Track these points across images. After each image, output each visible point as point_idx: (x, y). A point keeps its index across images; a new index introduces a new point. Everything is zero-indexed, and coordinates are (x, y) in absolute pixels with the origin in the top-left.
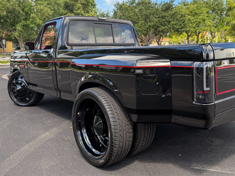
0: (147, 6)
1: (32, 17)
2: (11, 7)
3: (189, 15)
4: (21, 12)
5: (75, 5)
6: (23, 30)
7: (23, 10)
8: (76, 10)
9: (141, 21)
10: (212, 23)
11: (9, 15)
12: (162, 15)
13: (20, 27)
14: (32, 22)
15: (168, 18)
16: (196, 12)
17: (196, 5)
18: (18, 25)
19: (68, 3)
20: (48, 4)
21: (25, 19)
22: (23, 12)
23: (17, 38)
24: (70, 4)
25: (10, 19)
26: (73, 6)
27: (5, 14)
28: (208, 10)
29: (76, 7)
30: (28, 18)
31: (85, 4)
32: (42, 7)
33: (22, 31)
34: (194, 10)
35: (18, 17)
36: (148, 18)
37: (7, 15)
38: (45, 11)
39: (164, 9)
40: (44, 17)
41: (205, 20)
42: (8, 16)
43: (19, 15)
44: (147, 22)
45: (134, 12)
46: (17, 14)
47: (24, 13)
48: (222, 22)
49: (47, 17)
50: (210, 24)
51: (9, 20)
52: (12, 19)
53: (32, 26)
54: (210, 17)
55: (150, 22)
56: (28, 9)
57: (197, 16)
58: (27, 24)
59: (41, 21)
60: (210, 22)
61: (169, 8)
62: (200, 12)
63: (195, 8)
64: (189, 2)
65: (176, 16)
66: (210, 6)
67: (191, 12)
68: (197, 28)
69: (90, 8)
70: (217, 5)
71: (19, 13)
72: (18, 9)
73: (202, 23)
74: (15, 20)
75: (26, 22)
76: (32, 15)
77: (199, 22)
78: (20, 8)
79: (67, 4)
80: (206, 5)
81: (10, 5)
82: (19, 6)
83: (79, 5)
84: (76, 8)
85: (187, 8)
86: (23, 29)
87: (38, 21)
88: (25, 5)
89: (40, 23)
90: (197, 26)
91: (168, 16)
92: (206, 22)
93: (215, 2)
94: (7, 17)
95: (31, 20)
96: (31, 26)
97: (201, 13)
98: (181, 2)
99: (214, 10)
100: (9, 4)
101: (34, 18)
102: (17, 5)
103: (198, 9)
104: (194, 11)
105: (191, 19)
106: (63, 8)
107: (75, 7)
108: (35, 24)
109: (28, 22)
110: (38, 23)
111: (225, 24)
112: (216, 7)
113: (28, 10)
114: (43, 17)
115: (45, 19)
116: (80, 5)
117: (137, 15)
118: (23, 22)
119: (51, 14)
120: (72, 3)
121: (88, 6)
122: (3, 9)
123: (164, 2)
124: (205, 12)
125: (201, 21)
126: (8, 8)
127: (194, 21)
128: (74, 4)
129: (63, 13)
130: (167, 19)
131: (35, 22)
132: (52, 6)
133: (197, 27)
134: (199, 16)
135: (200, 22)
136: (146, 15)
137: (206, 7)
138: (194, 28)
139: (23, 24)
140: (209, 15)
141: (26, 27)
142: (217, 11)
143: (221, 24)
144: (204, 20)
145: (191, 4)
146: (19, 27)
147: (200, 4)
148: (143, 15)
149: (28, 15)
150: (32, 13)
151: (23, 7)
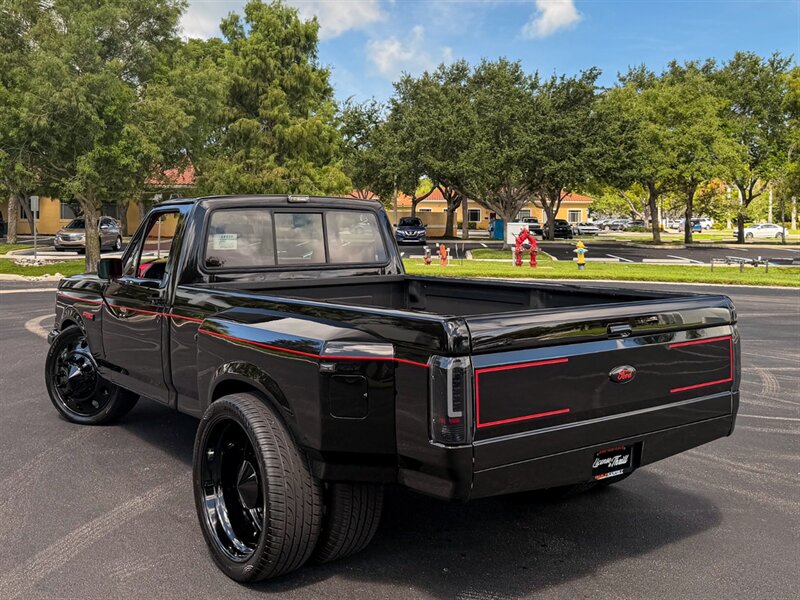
0: (502, 93)
1: (128, 133)
2: (64, 102)
3: (655, 122)
4: (95, 118)
5: (265, 92)
6: (97, 174)
7: (100, 112)
8: (265, 108)
9: (481, 140)
10: (738, 151)
11: (57, 125)
12: (554, 125)
13: (89, 163)
14: (126, 150)
15: (573, 134)
16: (681, 110)
17: (678, 88)
18: (83, 158)
19: (241, 86)
20: (178, 94)
21: (107, 141)
22: (101, 118)
23: (78, 196)
24: (246, 89)
25: (58, 139)
26: (259, 95)
27: (43, 123)
28: (723, 105)
29: (266, 98)
30: (115, 135)
31: (294, 88)
32: (159, 103)
33: (95, 177)
34: (671, 105)
35: (85, 132)
36: (507, 131)
37: (52, 125)
38: (167, 115)
39: (561, 102)
40: (164, 134)
41: (712, 139)
42: (54, 130)
43: (88, 127)
44: (502, 147)
45: (457, 111)
46: (82, 123)
47: (102, 123)
48: (776, 146)
49: (175, 134)
50: (732, 154)
51: (56, 142)
52: (64, 139)
53: (125, 161)
54: (735, 127)
55: (509, 146)
56: (114, 108)
57: (683, 126)
58: (110, 157)
59: (155, 148)
60: (732, 145)
61: (580, 99)
62: (695, 110)
63: (675, 99)
64: (658, 75)
65: (603, 128)
66: (732, 89)
67: (664, 111)
68: (682, 167)
69: (312, 101)
70: (757, 86)
71: (88, 120)
72: (87, 109)
73: (702, 150)
74: (73, 142)
75: (110, 151)
76: (127, 127)
77: (690, 146)
78: (90, 105)
79: (237, 89)
80: (719, 87)
81: (62, 98)
82: (89, 99)
83: (276, 92)
84: (267, 102)
85: (648, 98)
86: (97, 168)
87: (145, 146)
88: (109, 97)
89: (152, 154)
90: (682, 159)
91: (573, 128)
92: (715, 146)
93: (751, 75)
94: (51, 132)
95: (122, 143)
96: (123, 162)
97: (698, 116)
98: (630, 74)
99: (747, 103)
100: (57, 94)
101: (132, 137)
102: (82, 98)
103: (687, 103)
104: (674, 107)
105: (661, 133)
106: (226, 101)
107: (263, 97)
108: (135, 154)
109: (115, 150)
110: (145, 152)
111: (789, 153)
112: (755, 95)
113: (115, 112)
114: (160, 133)
115: (165, 140)
116: (278, 92)
117: (468, 122)
118: (97, 148)
119: (185, 125)
120: (254, 85)
121: (304, 93)
122: (41, 107)
123: (562, 78)
124: (712, 110)
125: (699, 142)
126: (55, 107)
127: (672, 142)
128: (261, 89)
129: (224, 116)
130: (570, 136)
131: (137, 148)
132: (191, 99)
133: (684, 162)
134: (689, 125)
135: (692, 147)
136: (498, 123)
137: (719, 94)
138: (672, 167)
139: (97, 156)
140: (730, 122)
141: (106, 163)
142: (759, 107)
143: (775, 155)
144: (708, 141)
145: (663, 82)
146: (84, 165)
147: (695, 84)
148: (488, 122)
149: (113, 126)
150: (129, 122)
151: (101, 104)
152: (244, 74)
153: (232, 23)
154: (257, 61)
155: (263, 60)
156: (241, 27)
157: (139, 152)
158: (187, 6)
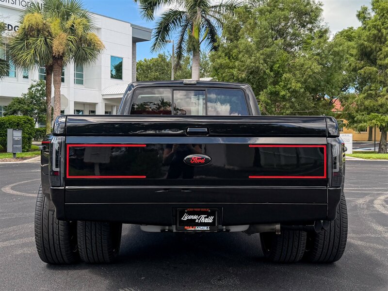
1: (285, 78)
2: (252, 64)
4: (268, 71)
5: (380, 50)
6: (269, 101)
8: (380, 59)
11: (251, 77)
13: (265, 95)
14: (284, 87)
18: (261, 93)
19: (366, 47)
21: (275, 83)
22: (271, 71)
24: (369, 49)
26: (377, 52)
27: (243, 76)
29: (381, 54)
30: (279, 80)
32: (303, 60)
33: (269, 103)
37: (248, 77)
38: (306, 67)
40: (304, 77)
43: (265, 77)
46: (262, 75)
47: (272, 74)
49: (311, 76)
53: (283, 93)
56: (278, 65)
58: (276, 91)
59: (299, 85)
71: (264, 73)
72: (264, 67)
75: (275, 87)
76: (284, 75)
78: (266, 65)
79: (364, 50)
81: (251, 62)
82: (265, 62)
84: (382, 56)
86: (269, 98)
87: (293, 84)
88: (275, 60)
89: (297, 89)
95: (282, 83)
100: (249, 60)
101: (288, 80)
102: (262, 61)
106: (357, 57)
107: (379, 53)
108: (289, 89)
109: (278, 88)
110: (293, 87)
113: (278, 67)
115: (306, 81)
118: (269, 87)
119: (318, 71)
120: (374, 46)
122: (243, 68)
126: (249, 67)
128: (378, 49)
129: (356, 67)
131: (289, 86)
132: (323, 57)
139: (269, 91)
141: (274, 95)
149: (278, 74)
150: (286, 73)
151: (272, 64)
152: (368, 40)
153: (363, 12)
154: (376, 32)
155: (379, 31)
156: (369, 14)
157: (290, 88)
158: (322, 5)
